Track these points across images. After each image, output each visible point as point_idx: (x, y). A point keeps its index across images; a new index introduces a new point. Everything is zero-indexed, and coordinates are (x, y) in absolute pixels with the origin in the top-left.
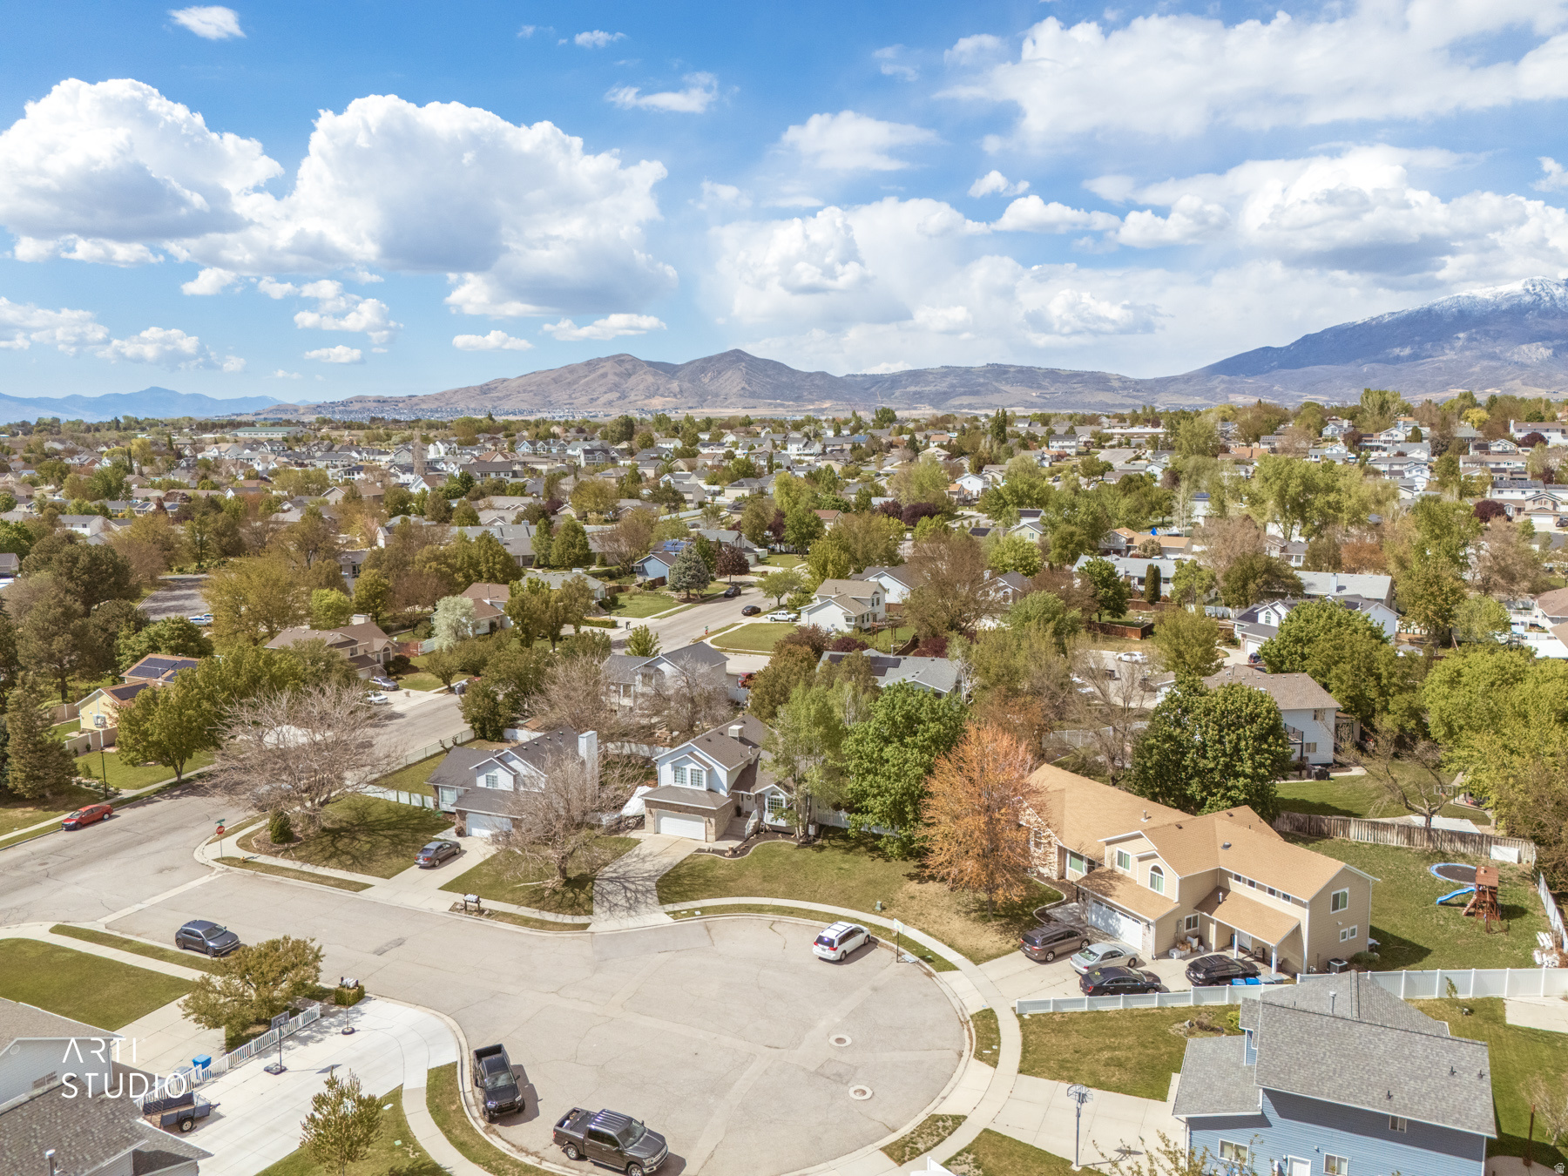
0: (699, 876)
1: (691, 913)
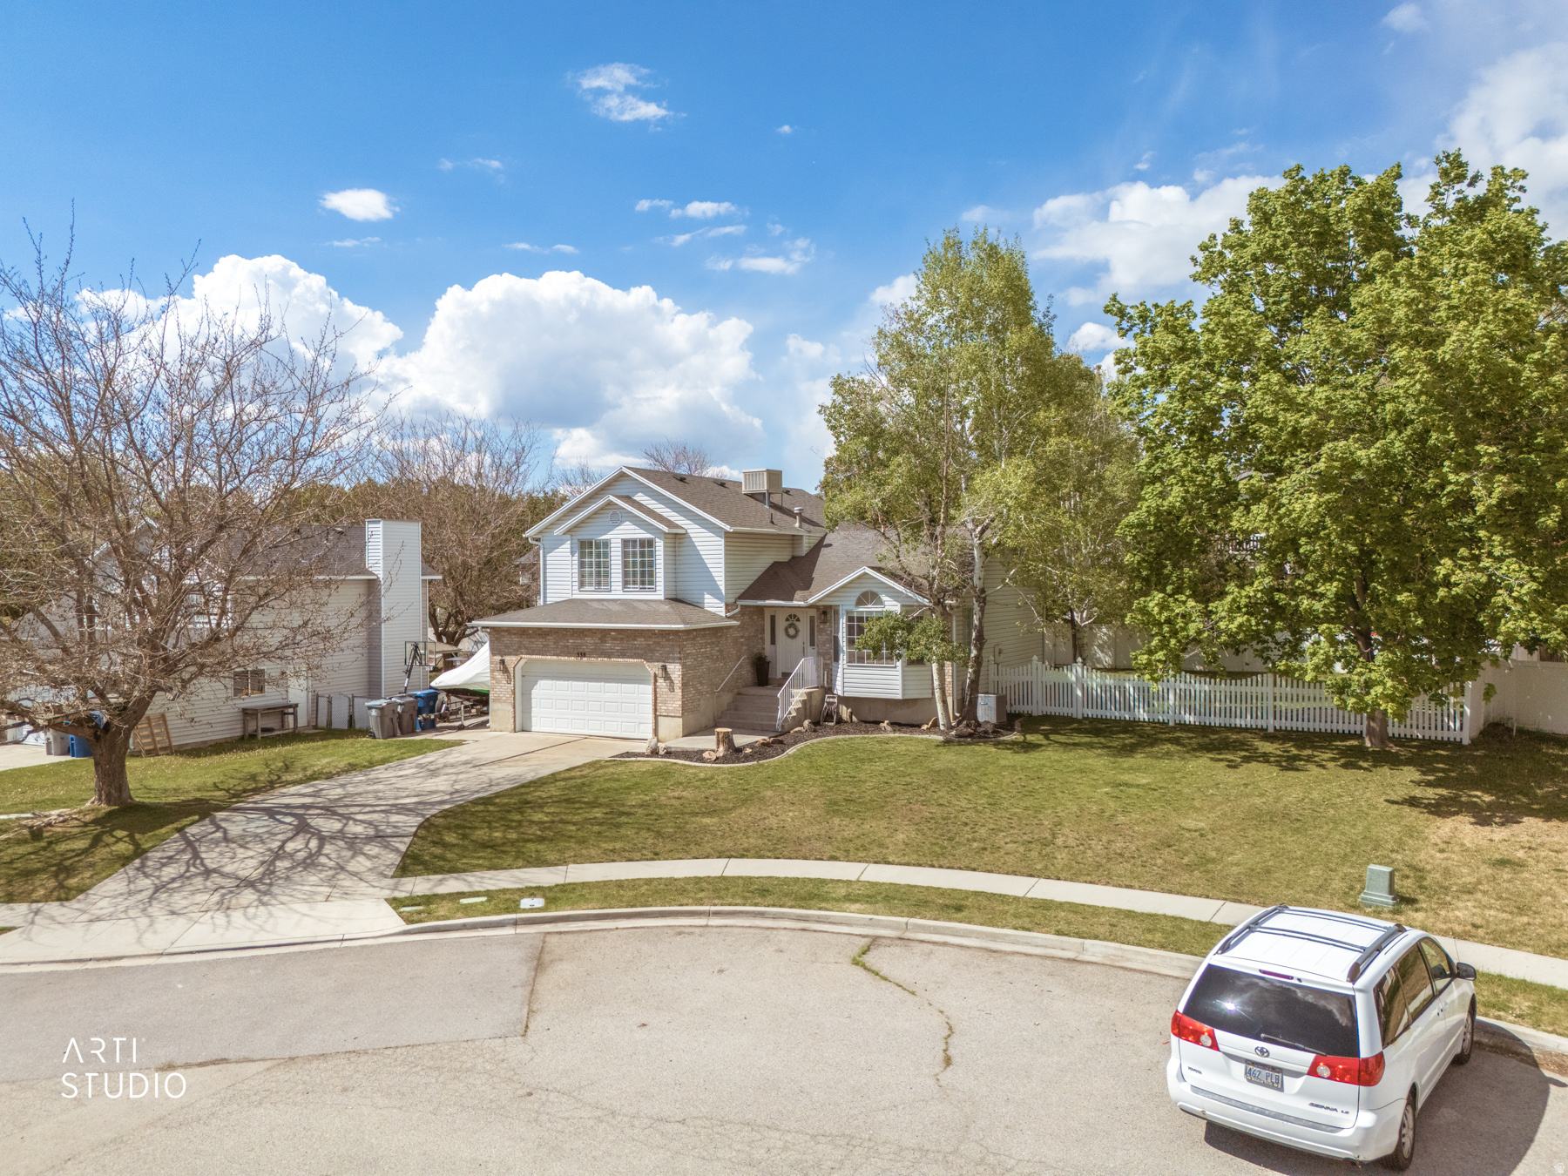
0: (594, 804)
1: (505, 901)
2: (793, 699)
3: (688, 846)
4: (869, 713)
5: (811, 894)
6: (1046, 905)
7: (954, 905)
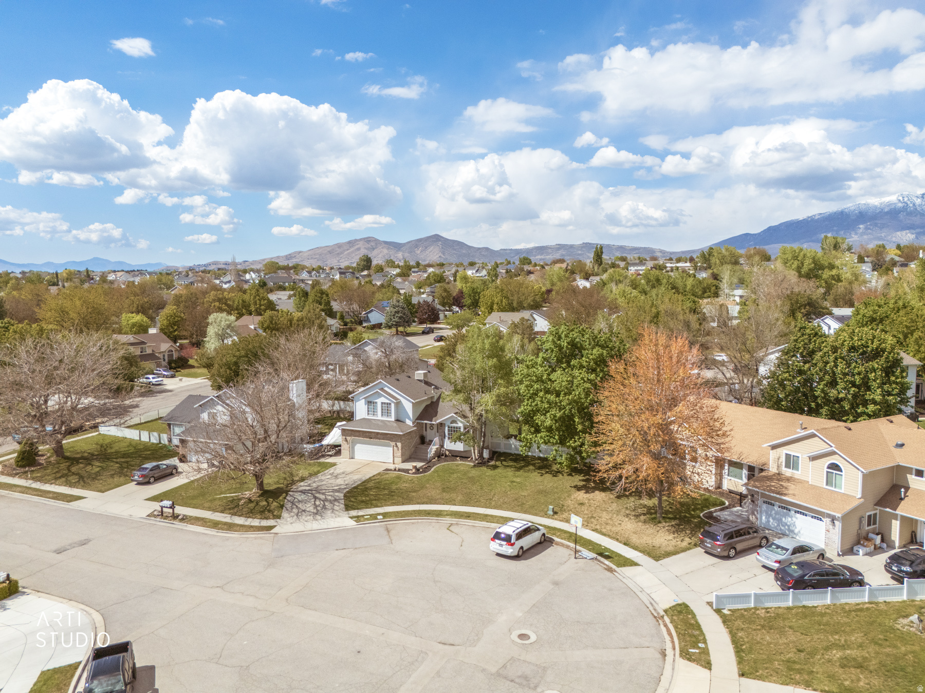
0: (384, 489)
1: (374, 517)
2: (433, 449)
3: (410, 501)
4: (455, 455)
5: (439, 514)
6: (486, 515)
7: (468, 516)
